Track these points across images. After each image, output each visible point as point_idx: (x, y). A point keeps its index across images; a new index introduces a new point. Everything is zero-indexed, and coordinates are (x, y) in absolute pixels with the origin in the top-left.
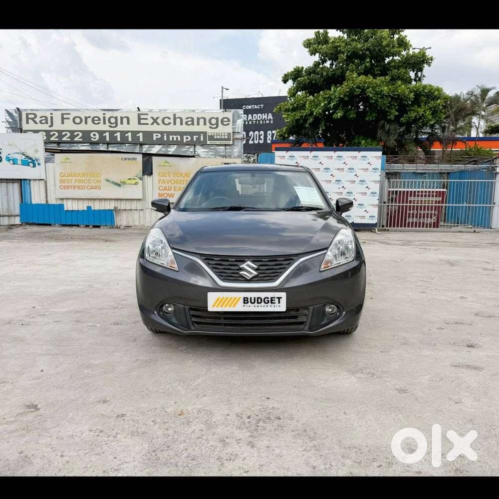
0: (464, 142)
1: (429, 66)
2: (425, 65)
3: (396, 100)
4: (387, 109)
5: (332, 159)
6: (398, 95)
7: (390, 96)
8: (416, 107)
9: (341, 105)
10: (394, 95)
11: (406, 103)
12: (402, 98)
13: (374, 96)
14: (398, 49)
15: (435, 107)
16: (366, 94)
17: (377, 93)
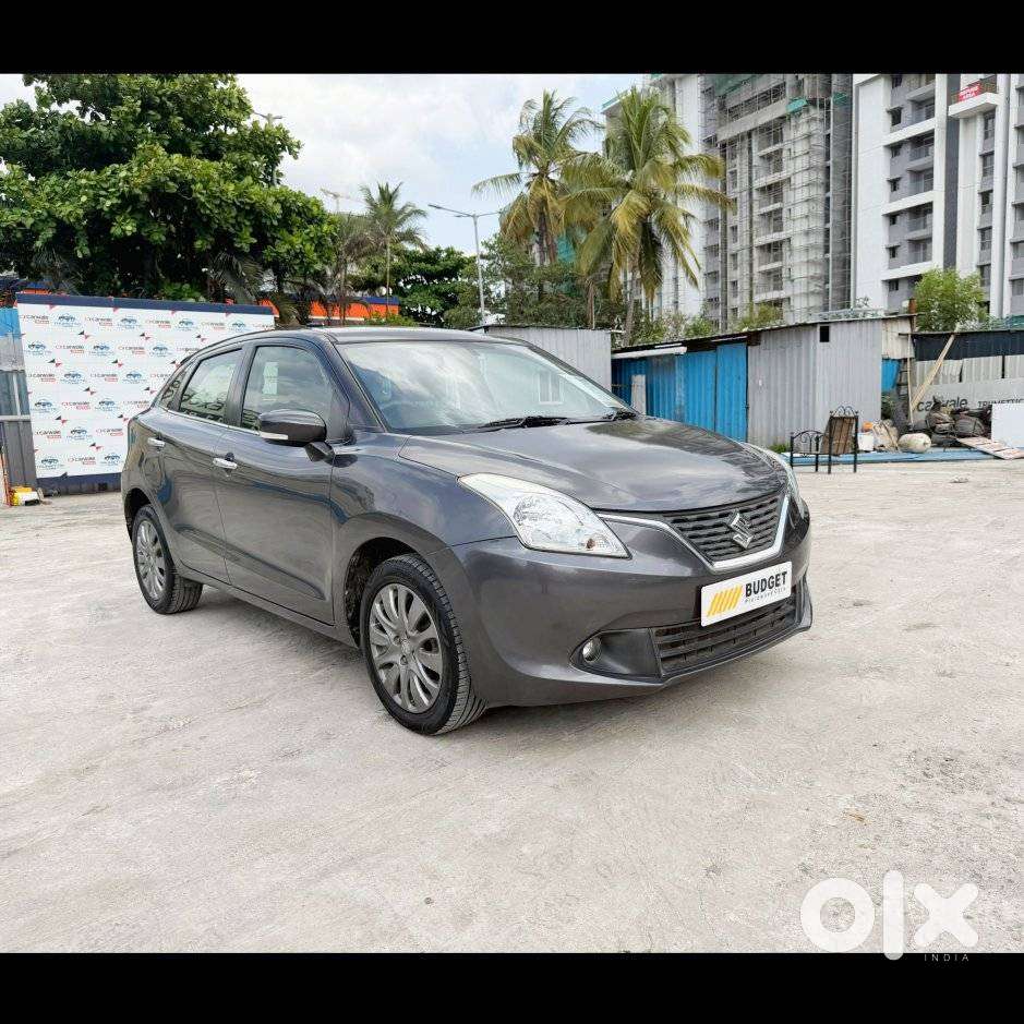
0: (364, 304)
1: (296, 157)
2: (285, 154)
3: (248, 213)
4: (231, 230)
5: (170, 327)
6: (252, 205)
7: (234, 204)
8: (285, 233)
9: (129, 210)
10: (242, 203)
11: (268, 223)
12: (260, 212)
13: (208, 202)
14: (237, 115)
15: (320, 238)
16: (190, 194)
17: (212, 196)
